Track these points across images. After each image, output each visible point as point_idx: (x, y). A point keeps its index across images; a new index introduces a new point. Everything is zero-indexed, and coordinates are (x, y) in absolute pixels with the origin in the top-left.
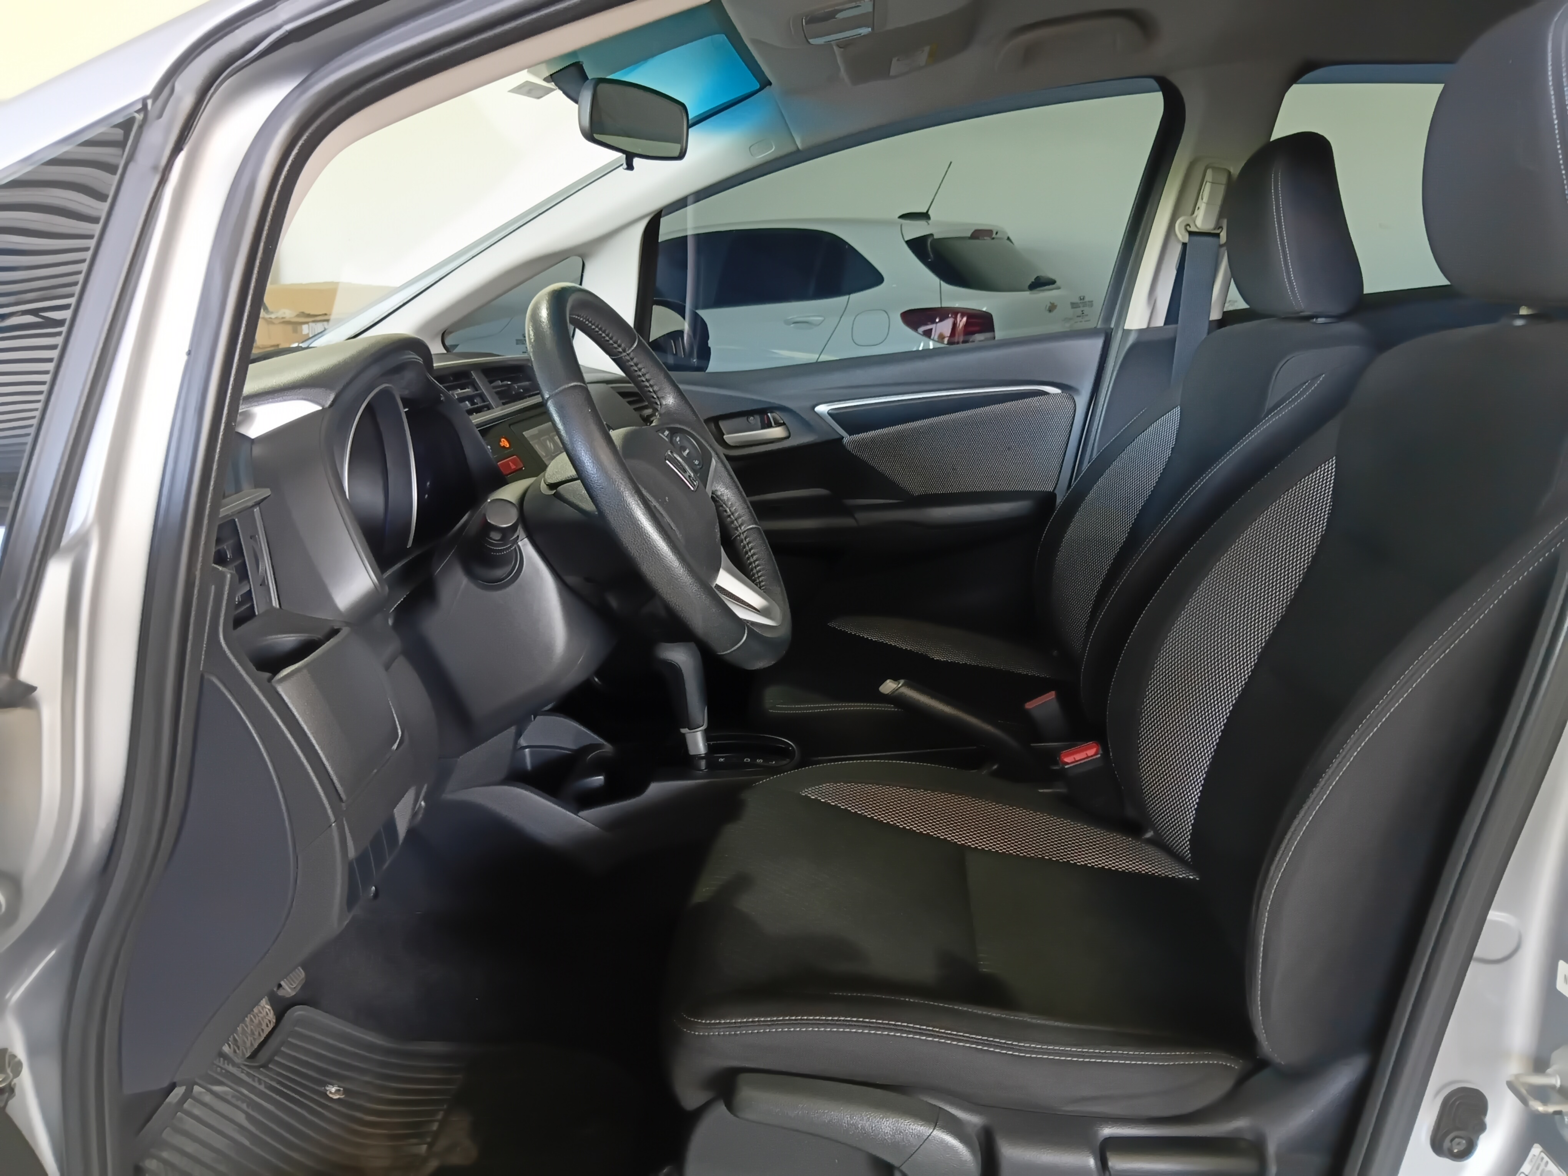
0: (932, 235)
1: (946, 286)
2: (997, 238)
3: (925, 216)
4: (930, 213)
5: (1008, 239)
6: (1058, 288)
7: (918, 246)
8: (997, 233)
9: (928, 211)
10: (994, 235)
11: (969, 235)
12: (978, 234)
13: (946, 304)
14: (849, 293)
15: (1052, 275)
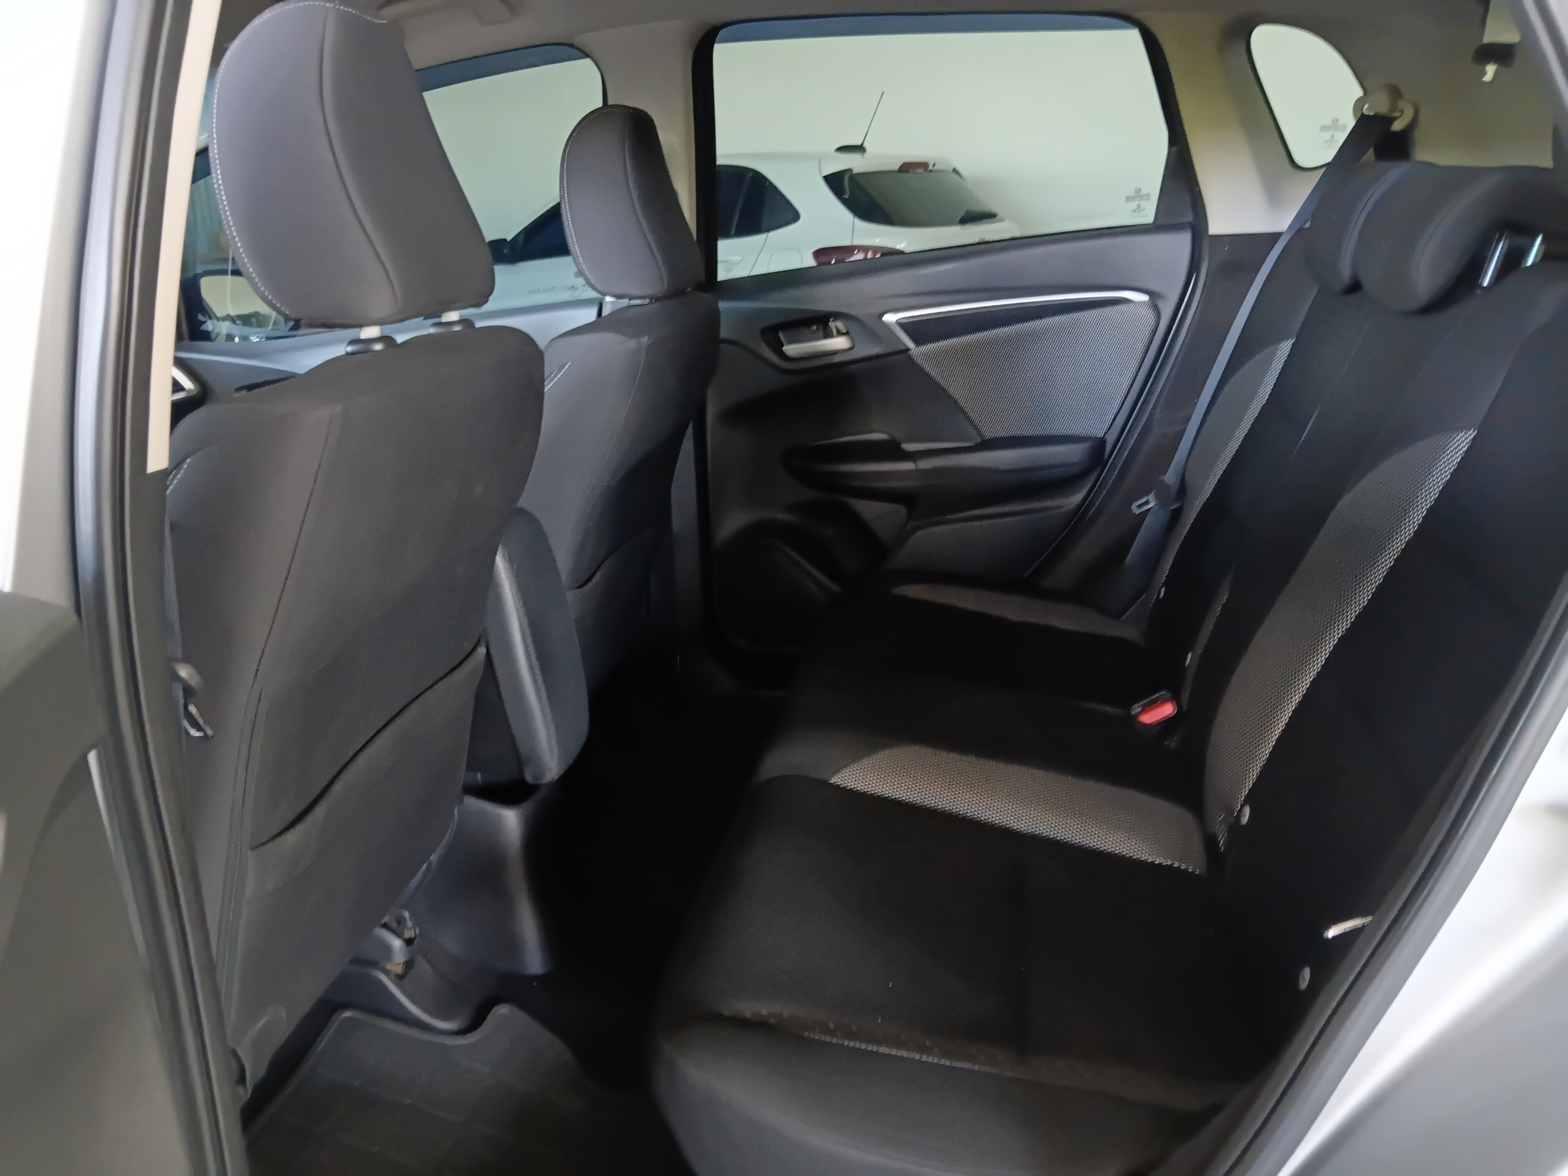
0: (850, 170)
1: (860, 224)
2: (934, 171)
3: (859, 149)
4: (865, 145)
5: (955, 171)
6: (1002, 220)
7: (835, 182)
8: (934, 165)
9: (862, 144)
10: (930, 168)
11: (897, 167)
12: (906, 168)
13: (856, 242)
14: (768, 230)
15: (994, 209)
